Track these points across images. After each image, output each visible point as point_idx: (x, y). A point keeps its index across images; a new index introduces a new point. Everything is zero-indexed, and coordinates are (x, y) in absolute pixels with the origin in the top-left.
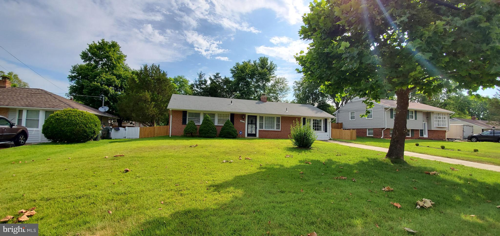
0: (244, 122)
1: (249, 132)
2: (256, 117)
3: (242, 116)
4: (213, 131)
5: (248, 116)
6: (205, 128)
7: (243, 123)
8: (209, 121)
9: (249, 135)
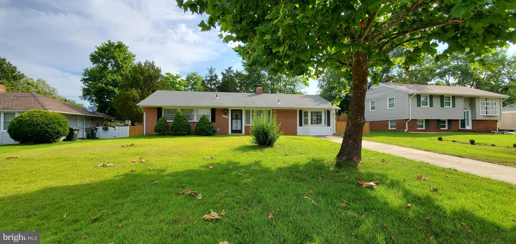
0: (226, 117)
1: (234, 129)
2: (241, 110)
3: (225, 111)
4: (184, 128)
5: (232, 110)
6: (175, 126)
7: (226, 118)
8: (181, 117)
9: (233, 131)
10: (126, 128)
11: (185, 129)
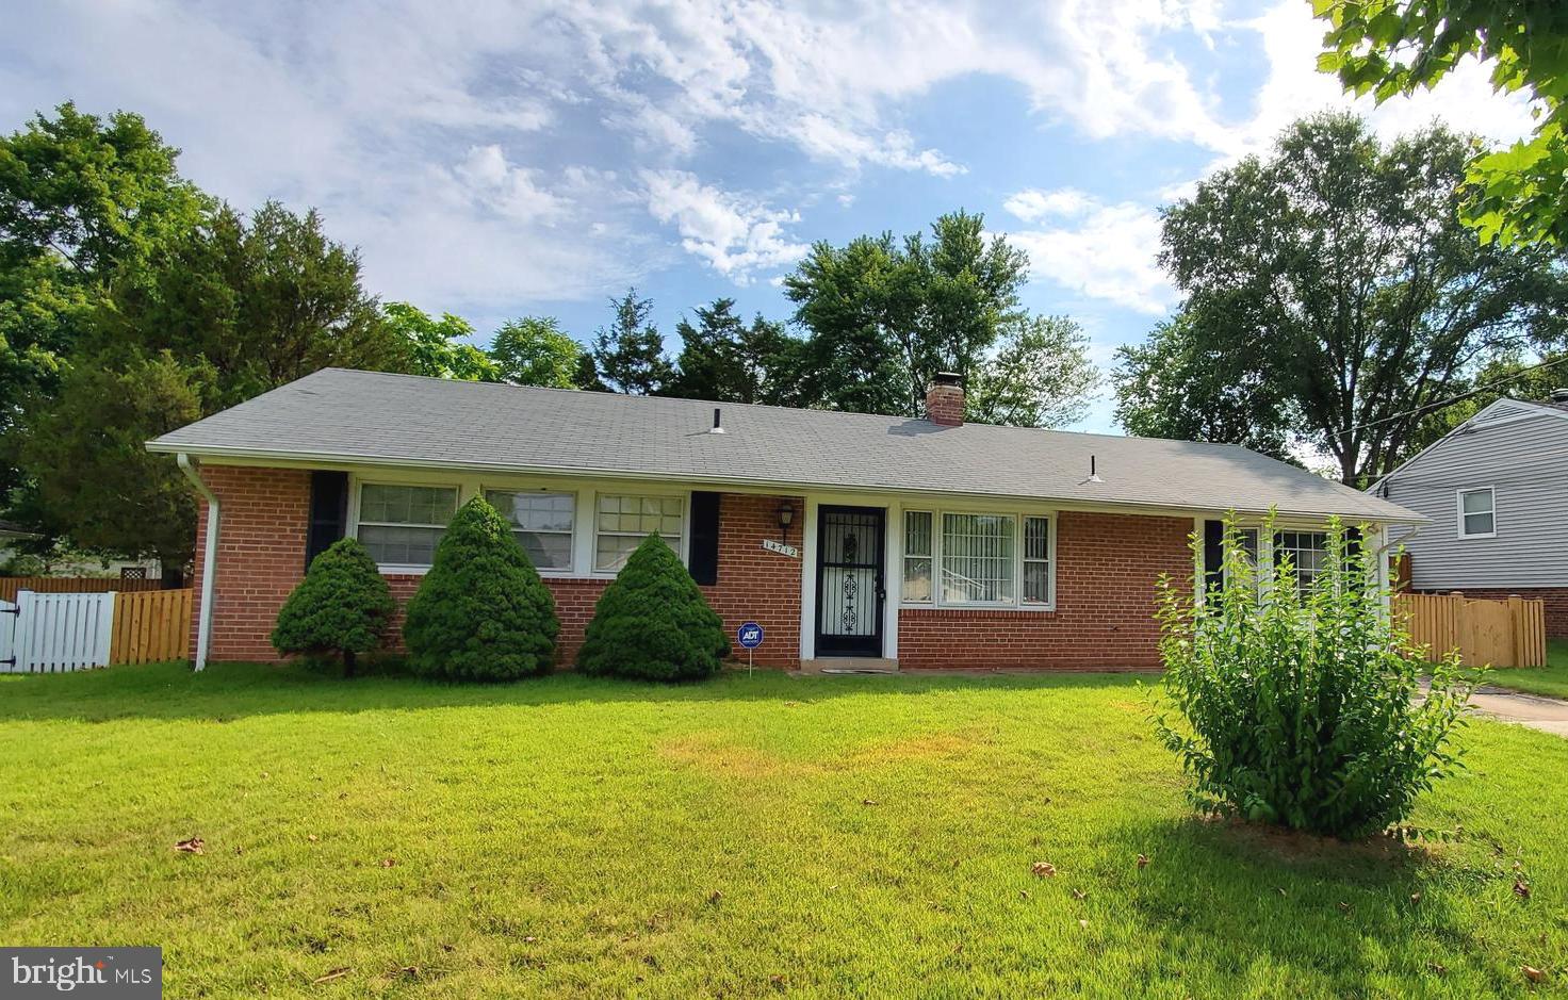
0: (788, 551)
1: (829, 628)
2: (878, 517)
3: (779, 510)
5: (824, 510)
6: (444, 608)
7: (788, 559)
8: (489, 545)
9: (828, 645)
10: (93, 605)
11: (518, 636)
